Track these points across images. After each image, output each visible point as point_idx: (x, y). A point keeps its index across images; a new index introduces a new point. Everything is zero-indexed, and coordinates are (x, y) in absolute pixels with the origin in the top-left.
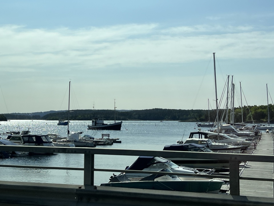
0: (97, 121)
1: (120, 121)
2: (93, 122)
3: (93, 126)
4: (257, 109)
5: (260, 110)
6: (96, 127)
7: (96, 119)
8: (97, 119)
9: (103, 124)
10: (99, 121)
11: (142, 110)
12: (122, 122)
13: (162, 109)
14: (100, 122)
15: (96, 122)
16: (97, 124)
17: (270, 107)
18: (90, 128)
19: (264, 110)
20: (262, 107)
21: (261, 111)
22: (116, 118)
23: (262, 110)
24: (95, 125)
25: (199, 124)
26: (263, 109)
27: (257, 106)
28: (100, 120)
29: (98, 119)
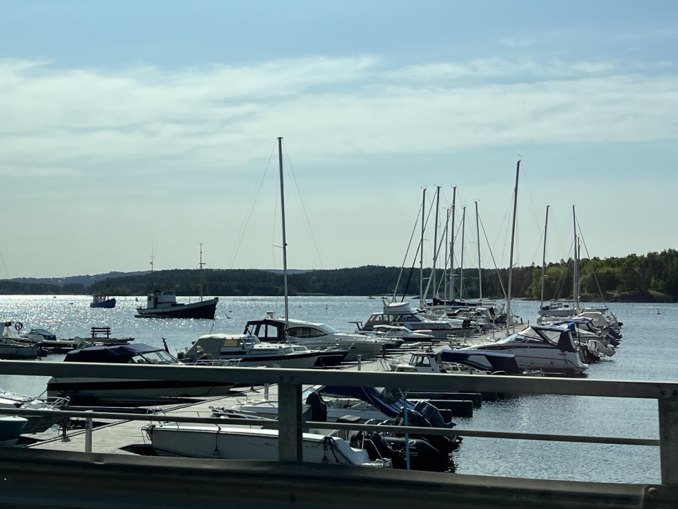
0: (159, 297)
1: (213, 298)
2: (149, 299)
3: (148, 308)
4: (598, 267)
5: (605, 270)
6: (155, 312)
7: (157, 291)
8: (160, 292)
9: (174, 304)
10: (163, 298)
11: (336, 270)
12: (217, 299)
14: (167, 298)
15: (156, 300)
16: (158, 305)
17: (632, 262)
18: (142, 313)
19: (617, 270)
20: (612, 262)
21: (608, 273)
22: (204, 288)
23: (611, 269)
24: (155, 307)
26: (613, 266)
27: (602, 259)
28: (165, 294)
29: (162, 293)
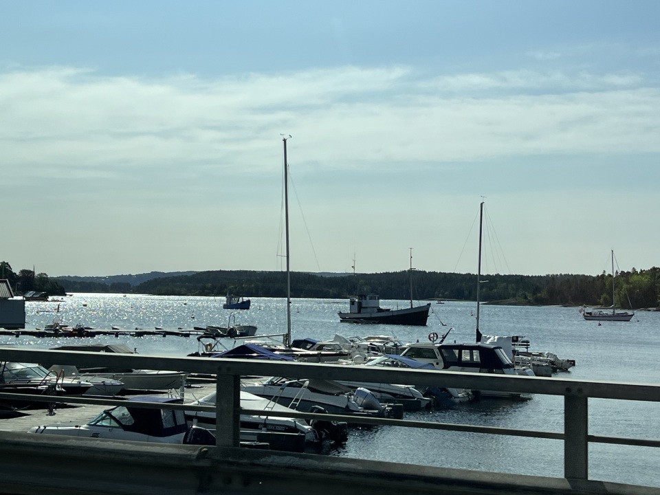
0: (364, 302)
2: (352, 303)
3: (352, 313)
6: (360, 316)
7: (362, 297)
8: (365, 297)
9: (380, 310)
10: (368, 303)
11: (376, 273)
13: (425, 272)
14: (371, 303)
15: (360, 304)
16: (362, 310)
18: (345, 319)
24: (359, 312)
25: (587, 313)
28: (371, 298)
29: (368, 298)
